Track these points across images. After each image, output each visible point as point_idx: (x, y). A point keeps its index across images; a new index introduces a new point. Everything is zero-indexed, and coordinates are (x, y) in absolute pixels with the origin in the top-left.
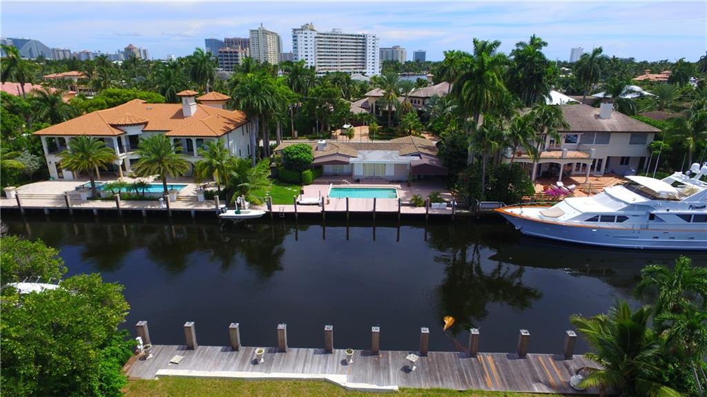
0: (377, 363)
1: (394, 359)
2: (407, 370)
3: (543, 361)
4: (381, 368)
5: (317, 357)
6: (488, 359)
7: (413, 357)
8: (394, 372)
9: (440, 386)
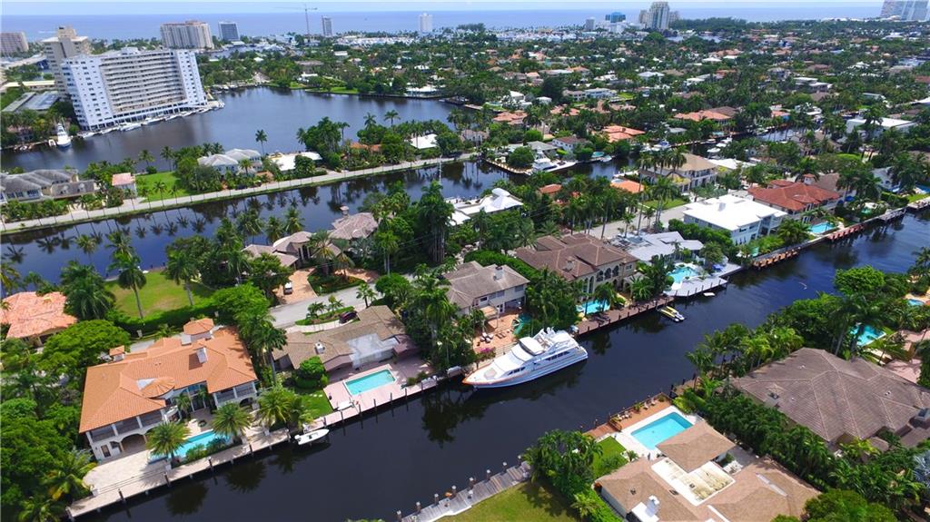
0: (458, 500)
1: (462, 494)
2: (469, 497)
3: (512, 470)
4: (460, 501)
5: (435, 508)
6: (494, 478)
7: (471, 492)
8: (466, 501)
9: (483, 498)
